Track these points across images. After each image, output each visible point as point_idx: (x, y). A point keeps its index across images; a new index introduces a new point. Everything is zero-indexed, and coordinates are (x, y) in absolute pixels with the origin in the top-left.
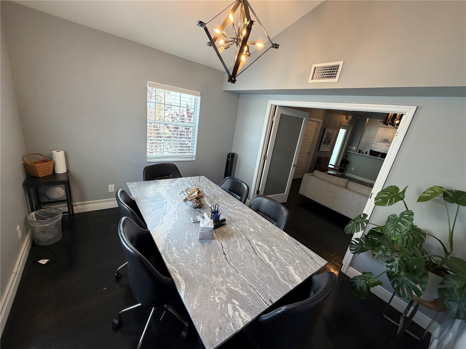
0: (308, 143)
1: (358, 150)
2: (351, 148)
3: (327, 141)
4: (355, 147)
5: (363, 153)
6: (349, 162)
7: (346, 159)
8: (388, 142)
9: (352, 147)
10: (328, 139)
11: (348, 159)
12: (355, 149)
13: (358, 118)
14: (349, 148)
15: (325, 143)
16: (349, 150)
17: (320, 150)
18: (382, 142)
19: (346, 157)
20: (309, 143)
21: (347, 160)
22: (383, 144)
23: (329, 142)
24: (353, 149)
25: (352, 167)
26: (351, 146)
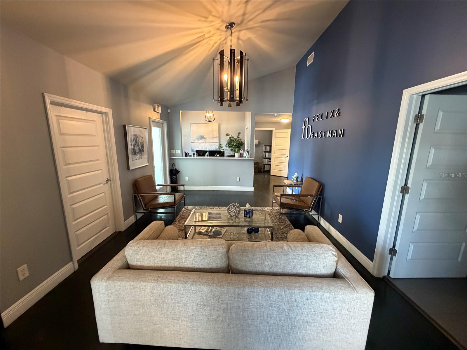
0: (98, 160)
1: (184, 154)
2: (175, 153)
3: (137, 149)
4: (179, 150)
5: (190, 156)
6: (179, 171)
7: (174, 169)
8: (204, 138)
9: (176, 151)
10: (138, 145)
11: (177, 167)
12: (179, 153)
13: (169, 111)
14: (172, 153)
15: (135, 154)
16: (174, 155)
17: (131, 169)
18: (200, 140)
19: (174, 165)
20: (100, 162)
21: (176, 169)
22: (201, 141)
23: (141, 150)
24: (177, 153)
25: (185, 177)
26: (173, 149)
